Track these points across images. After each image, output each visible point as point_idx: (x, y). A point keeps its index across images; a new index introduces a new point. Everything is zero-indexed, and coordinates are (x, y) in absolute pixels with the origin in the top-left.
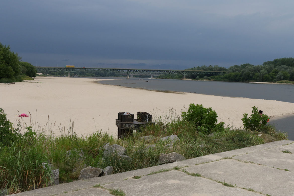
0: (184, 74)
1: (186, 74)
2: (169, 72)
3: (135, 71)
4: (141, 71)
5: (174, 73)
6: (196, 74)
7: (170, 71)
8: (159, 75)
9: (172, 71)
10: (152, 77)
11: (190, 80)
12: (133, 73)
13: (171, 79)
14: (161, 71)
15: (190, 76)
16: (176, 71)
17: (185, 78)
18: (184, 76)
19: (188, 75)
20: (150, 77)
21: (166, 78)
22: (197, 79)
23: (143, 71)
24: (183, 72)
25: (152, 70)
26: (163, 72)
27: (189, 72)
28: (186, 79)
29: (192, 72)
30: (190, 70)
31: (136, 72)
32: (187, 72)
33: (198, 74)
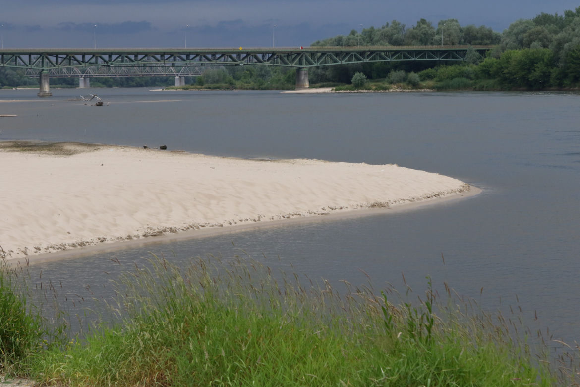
0: (300, 63)
1: (311, 64)
2: (235, 56)
3: (76, 59)
4: (106, 57)
5: (259, 61)
6: (354, 62)
7: (239, 54)
8: (201, 75)
9: (248, 54)
10: (177, 84)
11: (328, 90)
12: (91, 70)
13: (253, 89)
14: (197, 54)
15: (328, 73)
16: (264, 54)
17: (307, 85)
18: (304, 71)
19: (325, 68)
20: (168, 82)
21: (232, 86)
22: (359, 86)
23: (114, 57)
24: (298, 53)
25: (157, 53)
26: (205, 61)
27: (323, 53)
28: (310, 87)
29: (337, 54)
30: (332, 44)
31: (83, 61)
32: (313, 54)
33: (367, 60)
